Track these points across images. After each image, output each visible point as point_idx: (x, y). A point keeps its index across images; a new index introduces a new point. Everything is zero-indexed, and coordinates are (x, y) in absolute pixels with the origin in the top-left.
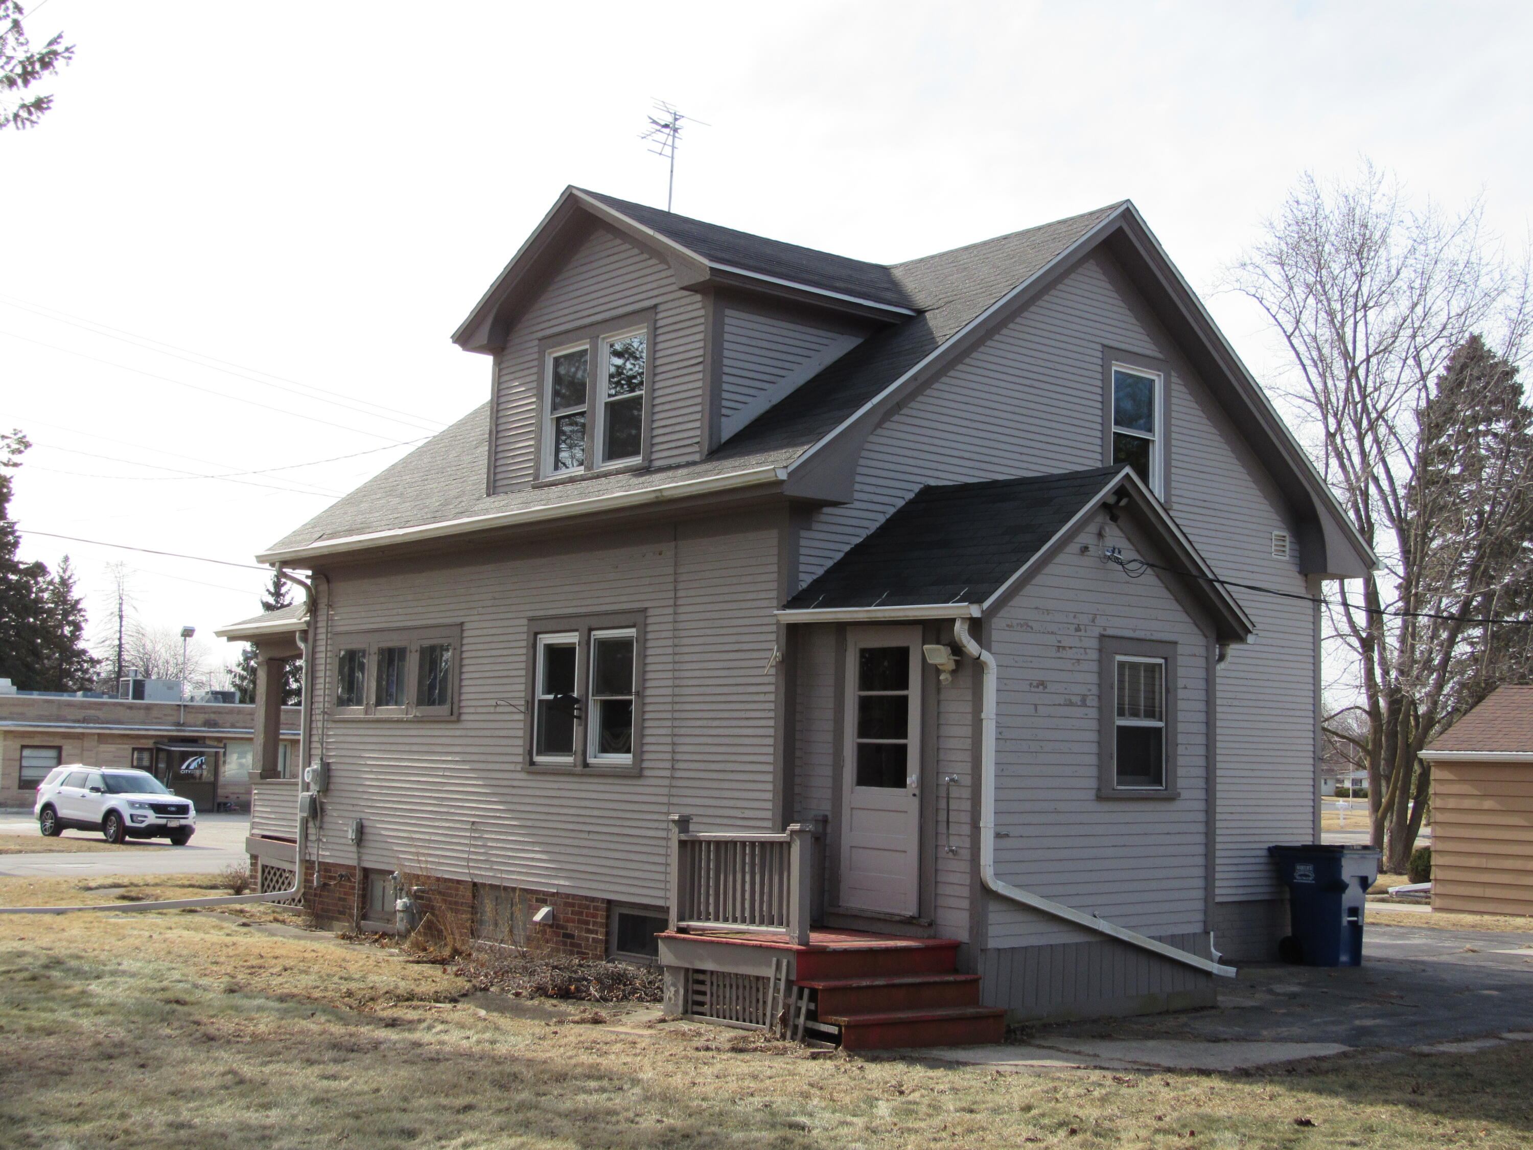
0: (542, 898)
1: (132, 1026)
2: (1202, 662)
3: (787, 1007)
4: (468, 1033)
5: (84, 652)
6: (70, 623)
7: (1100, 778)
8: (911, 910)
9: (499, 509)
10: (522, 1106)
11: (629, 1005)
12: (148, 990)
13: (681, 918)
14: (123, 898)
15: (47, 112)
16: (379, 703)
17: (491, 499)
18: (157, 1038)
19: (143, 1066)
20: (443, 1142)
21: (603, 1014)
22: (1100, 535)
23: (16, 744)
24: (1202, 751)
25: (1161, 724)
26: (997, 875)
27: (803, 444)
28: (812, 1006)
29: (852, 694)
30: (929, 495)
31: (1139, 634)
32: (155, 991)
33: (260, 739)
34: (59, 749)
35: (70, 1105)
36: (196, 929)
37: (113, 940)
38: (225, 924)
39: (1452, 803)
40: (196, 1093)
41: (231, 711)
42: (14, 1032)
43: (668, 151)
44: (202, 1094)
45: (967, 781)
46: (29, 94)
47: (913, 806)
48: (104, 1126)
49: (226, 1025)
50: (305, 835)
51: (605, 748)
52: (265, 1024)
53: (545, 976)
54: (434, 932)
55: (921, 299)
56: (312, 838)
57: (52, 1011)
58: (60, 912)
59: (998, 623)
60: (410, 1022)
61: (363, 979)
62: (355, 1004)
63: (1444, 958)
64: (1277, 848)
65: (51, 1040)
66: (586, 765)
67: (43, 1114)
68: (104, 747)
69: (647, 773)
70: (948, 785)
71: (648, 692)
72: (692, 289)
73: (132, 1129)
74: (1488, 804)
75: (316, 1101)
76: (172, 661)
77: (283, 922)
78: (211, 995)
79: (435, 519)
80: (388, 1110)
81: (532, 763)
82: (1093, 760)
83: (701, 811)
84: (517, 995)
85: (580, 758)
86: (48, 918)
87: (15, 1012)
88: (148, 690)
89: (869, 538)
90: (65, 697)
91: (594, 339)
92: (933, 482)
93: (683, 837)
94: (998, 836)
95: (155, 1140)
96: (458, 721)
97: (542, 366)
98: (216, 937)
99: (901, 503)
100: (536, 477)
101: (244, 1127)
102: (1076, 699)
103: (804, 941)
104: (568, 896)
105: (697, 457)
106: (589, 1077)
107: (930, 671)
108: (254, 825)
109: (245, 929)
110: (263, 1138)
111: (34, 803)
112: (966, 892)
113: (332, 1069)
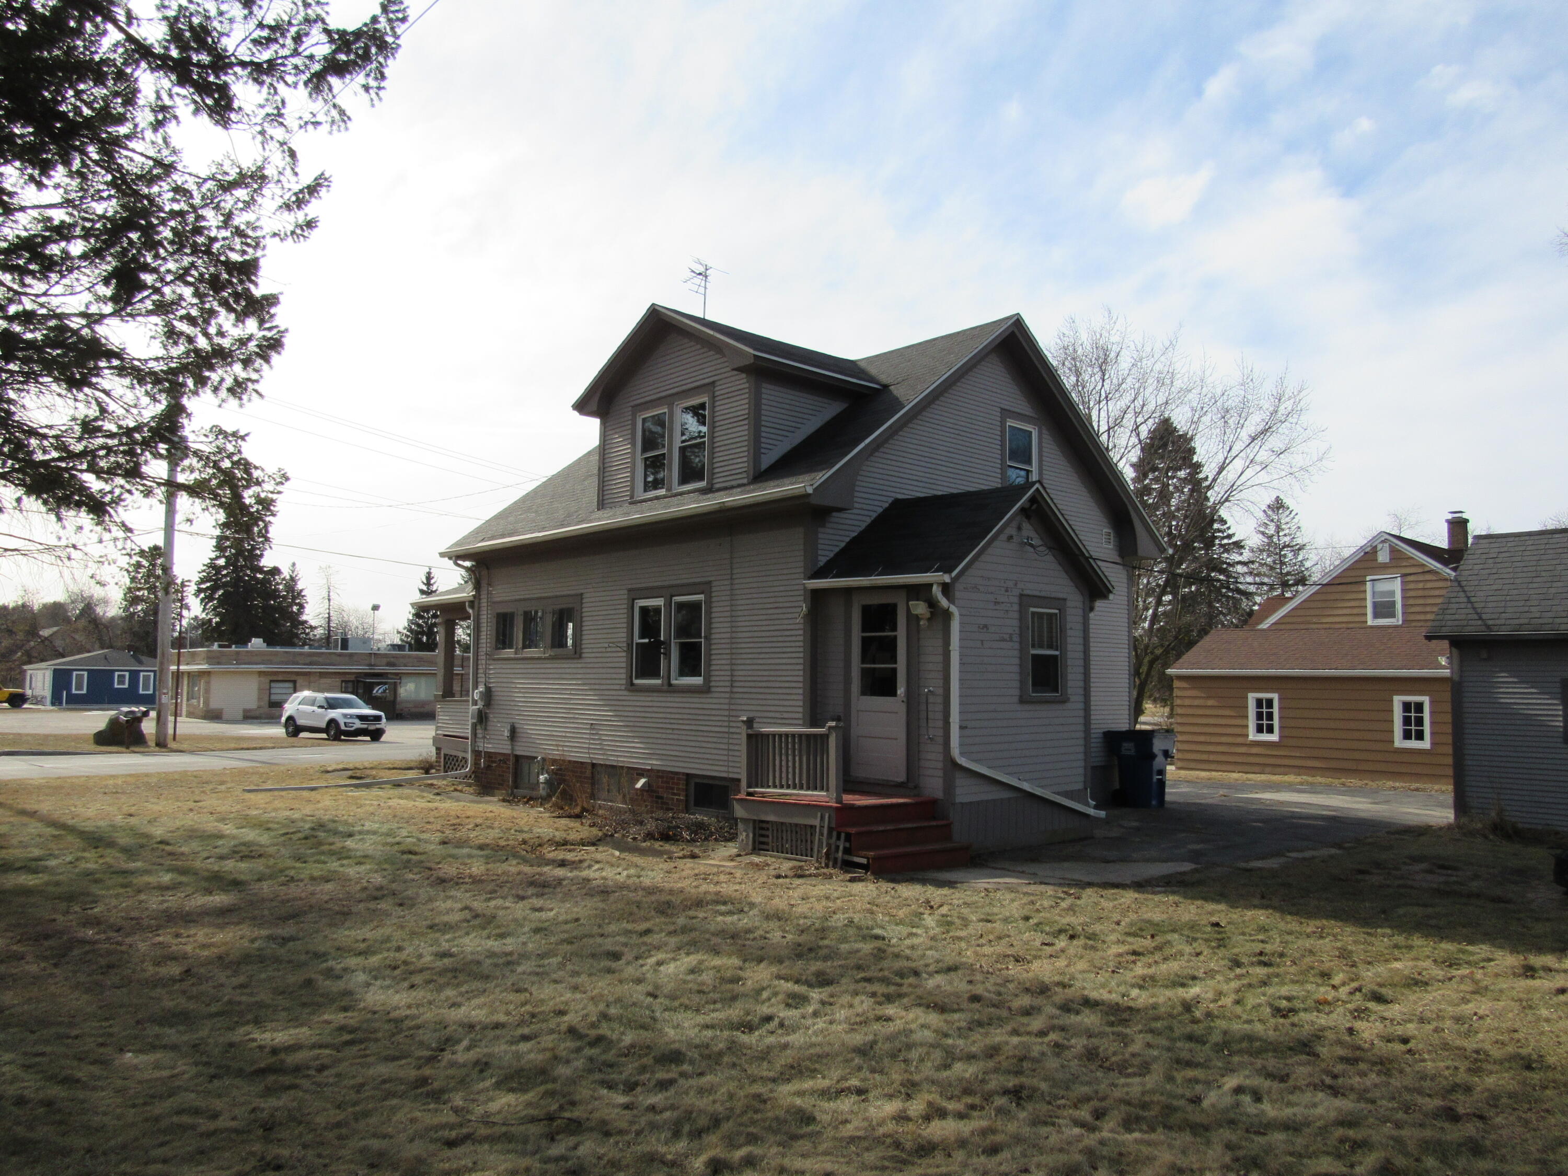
0: (641, 773)
1: (385, 873)
2: (1080, 612)
3: (829, 845)
4: (619, 870)
5: (306, 622)
6: (297, 604)
7: (1021, 689)
8: (902, 778)
9: (608, 518)
10: (684, 930)
11: (711, 844)
12: (387, 844)
13: (749, 786)
14: (351, 777)
15: (316, 230)
16: (524, 647)
17: (600, 512)
18: (405, 882)
19: (401, 905)
20: (641, 962)
21: (696, 851)
22: (1019, 528)
23: (265, 680)
24: (1082, 670)
25: (1057, 653)
26: (962, 754)
27: (821, 470)
28: (847, 845)
29: (857, 634)
30: (897, 504)
31: (1043, 594)
32: (392, 845)
33: (441, 673)
34: (294, 682)
35: (357, 941)
36: (406, 798)
37: (354, 807)
38: (425, 794)
39: (1187, 702)
40: (447, 927)
41: (404, 657)
42: (302, 880)
43: (702, 290)
44: (451, 927)
45: (940, 691)
46: (300, 216)
47: (902, 708)
48: (386, 958)
49: (448, 869)
50: (475, 734)
51: (682, 673)
52: (477, 868)
53: (651, 826)
54: (568, 797)
55: (884, 379)
56: (480, 736)
57: (325, 863)
58: (313, 789)
59: (959, 586)
60: (574, 862)
61: (531, 831)
62: (529, 849)
63: (1209, 801)
64: (1109, 732)
65: (329, 886)
66: (670, 685)
67: (338, 949)
68: (323, 681)
69: (713, 689)
70: (927, 694)
71: (713, 636)
72: (740, 370)
73: (409, 959)
74: (1210, 702)
75: (537, 931)
76: (360, 627)
77: (461, 791)
78: (433, 847)
79: (563, 526)
80: (591, 936)
81: (632, 684)
82: (1017, 677)
83: (759, 714)
84: (634, 839)
85: (666, 682)
86: (305, 794)
87: (298, 865)
88: (350, 644)
89: (862, 534)
90: (297, 650)
91: (671, 406)
92: (900, 497)
93: (750, 732)
94: (961, 728)
95: (428, 969)
96: (580, 657)
97: (634, 425)
98: (421, 804)
99: (880, 510)
100: (632, 497)
101: (492, 954)
102: (1007, 637)
103: (839, 800)
104: (658, 771)
105: (745, 481)
106: (717, 902)
107: (913, 619)
108: (437, 728)
109: (438, 798)
110: (509, 963)
111: (281, 716)
112: (940, 765)
113: (537, 902)
